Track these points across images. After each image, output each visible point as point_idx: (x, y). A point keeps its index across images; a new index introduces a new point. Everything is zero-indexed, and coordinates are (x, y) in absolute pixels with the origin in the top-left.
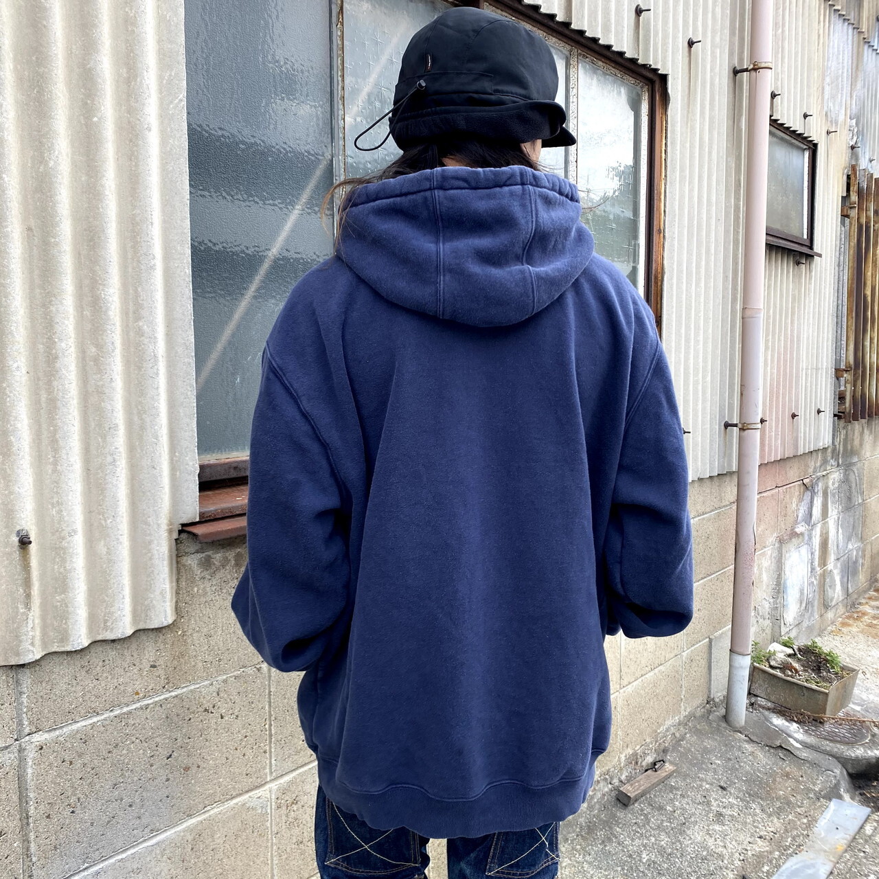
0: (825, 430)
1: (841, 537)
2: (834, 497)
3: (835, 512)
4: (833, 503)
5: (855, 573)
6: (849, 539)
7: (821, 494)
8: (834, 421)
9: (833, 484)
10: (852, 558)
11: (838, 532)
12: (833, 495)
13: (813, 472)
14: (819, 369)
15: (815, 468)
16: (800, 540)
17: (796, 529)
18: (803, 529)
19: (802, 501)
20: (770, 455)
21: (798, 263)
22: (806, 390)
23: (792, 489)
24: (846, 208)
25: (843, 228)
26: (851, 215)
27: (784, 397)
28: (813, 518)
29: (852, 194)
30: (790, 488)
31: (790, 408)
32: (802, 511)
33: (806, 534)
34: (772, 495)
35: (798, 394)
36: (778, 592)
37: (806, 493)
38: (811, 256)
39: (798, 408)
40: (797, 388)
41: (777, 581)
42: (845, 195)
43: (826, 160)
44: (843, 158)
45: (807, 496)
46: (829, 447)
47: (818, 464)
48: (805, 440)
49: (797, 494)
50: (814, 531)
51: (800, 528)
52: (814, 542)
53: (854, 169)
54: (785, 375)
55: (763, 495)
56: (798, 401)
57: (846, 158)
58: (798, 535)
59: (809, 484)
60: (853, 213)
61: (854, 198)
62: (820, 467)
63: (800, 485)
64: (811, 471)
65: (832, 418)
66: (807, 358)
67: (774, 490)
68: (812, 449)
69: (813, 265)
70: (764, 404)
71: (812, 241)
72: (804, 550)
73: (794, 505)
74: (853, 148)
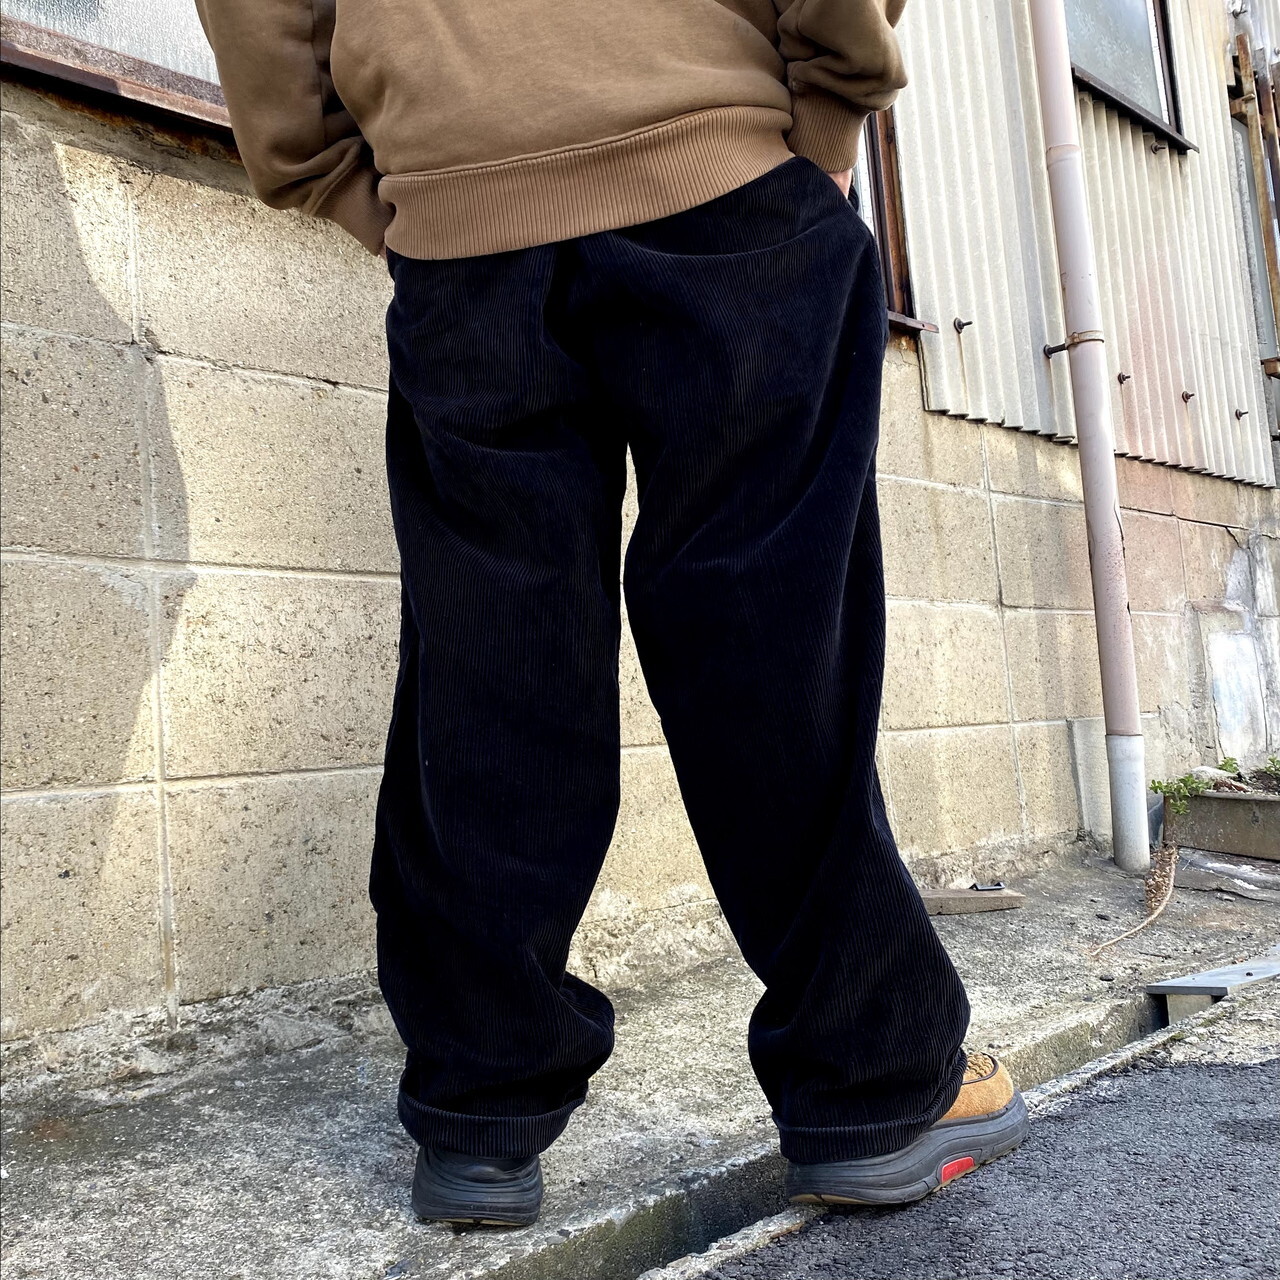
0: (1257, 456)
7: (1268, 564)
8: (1273, 448)
13: (1248, 525)
14: (1227, 344)
15: (1249, 518)
16: (1235, 622)
17: (1226, 605)
18: (1240, 609)
19: (1231, 561)
20: (1147, 447)
21: (1155, 150)
22: (1206, 369)
23: (1207, 532)
24: (1237, 101)
25: (1239, 135)
26: (1249, 114)
27: (1162, 362)
28: (1260, 603)
29: (1243, 79)
30: (1202, 528)
31: (1177, 384)
32: (1234, 579)
33: (1247, 617)
34: (1165, 524)
35: (1190, 366)
36: (1204, 697)
37: (1236, 552)
38: (1180, 149)
39: (1193, 389)
40: (1186, 355)
41: (1200, 678)
42: (1233, 83)
43: (1186, 12)
44: (1221, 27)
45: (1240, 558)
46: (1272, 488)
47: (1256, 515)
48: (1217, 452)
49: (1219, 545)
50: (1264, 626)
51: (1231, 605)
52: (1268, 645)
53: (1241, 41)
54: (1158, 324)
55: (1146, 515)
56: (1191, 377)
57: (1226, 29)
58: (1228, 611)
59: (1240, 537)
60: (1251, 109)
61: (1249, 86)
62: (1262, 522)
63: (1223, 533)
64: (1242, 520)
65: (1269, 438)
66: (1200, 316)
67: (1169, 518)
68: (1235, 474)
69: (1187, 168)
70: (1122, 355)
71: (1179, 129)
72: (1246, 643)
73: (1215, 561)
74: (1236, 15)
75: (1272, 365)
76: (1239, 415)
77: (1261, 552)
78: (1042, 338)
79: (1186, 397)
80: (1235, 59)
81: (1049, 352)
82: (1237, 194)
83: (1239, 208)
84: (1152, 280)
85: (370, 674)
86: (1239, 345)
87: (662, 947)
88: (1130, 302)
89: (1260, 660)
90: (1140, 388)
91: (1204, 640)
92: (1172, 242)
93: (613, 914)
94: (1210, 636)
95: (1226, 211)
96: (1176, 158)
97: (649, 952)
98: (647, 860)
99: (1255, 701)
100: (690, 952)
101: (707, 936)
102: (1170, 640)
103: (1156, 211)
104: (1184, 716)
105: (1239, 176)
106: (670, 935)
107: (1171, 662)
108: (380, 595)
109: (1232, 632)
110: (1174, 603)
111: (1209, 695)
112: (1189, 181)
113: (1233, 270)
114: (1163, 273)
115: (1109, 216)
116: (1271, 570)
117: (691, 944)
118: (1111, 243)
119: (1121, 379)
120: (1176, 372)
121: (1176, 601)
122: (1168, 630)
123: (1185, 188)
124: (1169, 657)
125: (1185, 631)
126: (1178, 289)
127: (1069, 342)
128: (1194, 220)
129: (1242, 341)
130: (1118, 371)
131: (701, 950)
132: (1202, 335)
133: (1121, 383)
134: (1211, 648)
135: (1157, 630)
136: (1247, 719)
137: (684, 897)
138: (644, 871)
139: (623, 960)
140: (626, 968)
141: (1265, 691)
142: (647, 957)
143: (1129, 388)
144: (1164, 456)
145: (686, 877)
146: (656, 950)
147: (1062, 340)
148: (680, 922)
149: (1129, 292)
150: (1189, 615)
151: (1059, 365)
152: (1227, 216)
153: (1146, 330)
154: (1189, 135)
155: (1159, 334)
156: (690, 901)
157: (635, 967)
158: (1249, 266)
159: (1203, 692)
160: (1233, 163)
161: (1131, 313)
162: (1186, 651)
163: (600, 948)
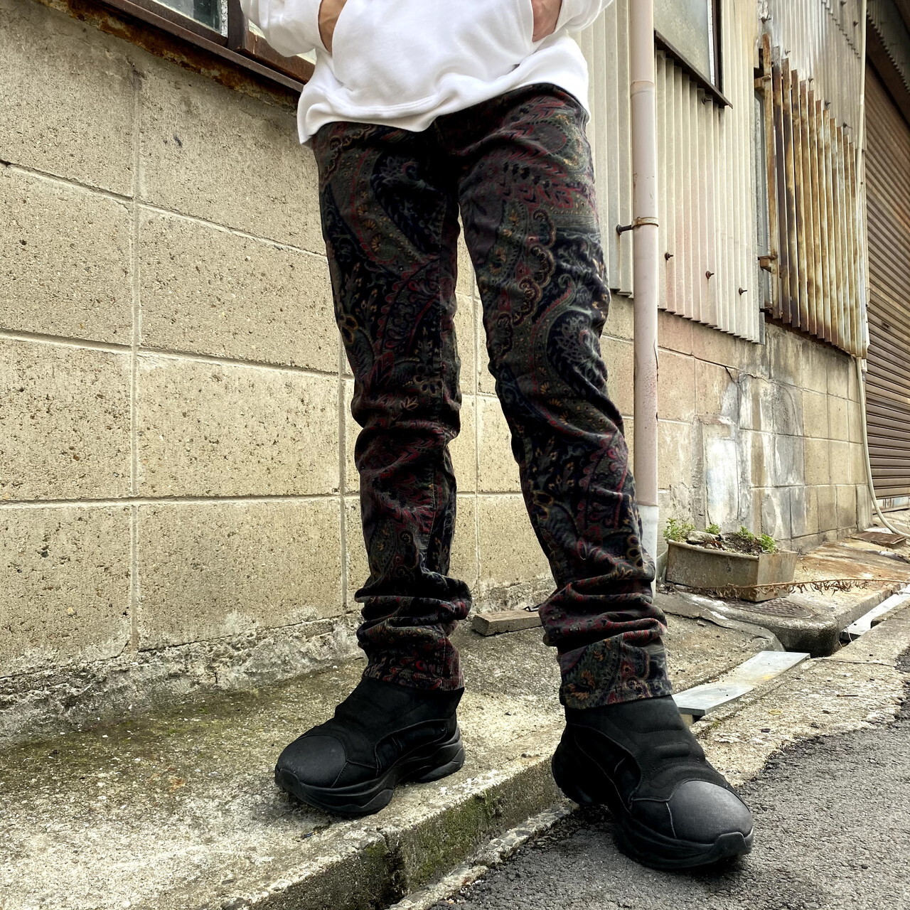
0: (749, 321)
1: (778, 462)
2: (767, 410)
3: (770, 429)
4: (766, 416)
5: (799, 515)
6: (789, 471)
7: (749, 394)
8: (760, 317)
9: (765, 395)
10: (794, 495)
11: (774, 454)
12: (766, 408)
13: (739, 367)
14: (738, 242)
15: (741, 362)
16: (725, 432)
17: (720, 420)
18: (729, 423)
19: (726, 390)
20: (680, 306)
21: (704, 101)
22: (723, 258)
23: (713, 369)
24: (759, 79)
25: (758, 103)
26: (766, 89)
27: (695, 248)
28: (742, 419)
29: (765, 65)
30: (710, 366)
31: (704, 266)
32: (727, 402)
33: (733, 429)
34: (686, 361)
35: (713, 254)
36: (700, 481)
37: (730, 384)
38: (720, 104)
39: (714, 270)
40: (711, 245)
41: (698, 468)
42: (758, 67)
43: (732, 11)
44: (754, 27)
45: (733, 389)
46: (756, 343)
47: (745, 361)
48: (725, 315)
49: (719, 378)
50: (743, 435)
51: (724, 420)
52: (745, 449)
53: (765, 39)
54: (695, 223)
55: (674, 353)
56: (713, 262)
57: (757, 28)
58: (722, 424)
59: (733, 375)
60: (768, 86)
61: (768, 70)
62: (748, 366)
63: (723, 370)
64: (736, 363)
65: (758, 311)
66: (723, 221)
67: (689, 358)
68: (735, 331)
69: (724, 118)
70: (670, 240)
71: (721, 89)
72: (731, 446)
73: (716, 389)
74: (764, 20)
75: (765, 261)
76: (741, 292)
77: (746, 386)
78: (616, 219)
79: (709, 275)
80: (761, 51)
81: (620, 230)
82: (753, 142)
83: (754, 152)
84: (694, 191)
85: (18, 421)
86: (745, 244)
87: (279, 657)
88: (678, 204)
89: (739, 458)
90: (679, 265)
91: (704, 442)
92: (709, 168)
93: (238, 631)
94: (709, 440)
95: (746, 152)
96: (717, 110)
97: (267, 662)
98: (273, 587)
99: (733, 485)
100: (303, 661)
101: (319, 648)
102: (683, 441)
103: (701, 144)
104: (686, 494)
105: (756, 130)
106: (287, 648)
107: (682, 455)
108: (35, 354)
109: (723, 438)
110: (687, 415)
111: (704, 480)
112: (725, 127)
113: (746, 193)
114: (702, 188)
115: (670, 140)
116: (751, 398)
117: (304, 655)
118: (669, 160)
119: (667, 257)
120: (703, 257)
121: (688, 414)
122: (681, 433)
123: (721, 131)
124: (680, 451)
125: (692, 435)
126: (710, 201)
127: (634, 224)
128: (725, 154)
129: (747, 242)
130: (666, 251)
131: (313, 660)
132: (723, 234)
133: (667, 259)
134: (708, 448)
135: (674, 433)
136: (727, 497)
137: (304, 617)
138: (270, 597)
139: (243, 669)
140: (244, 675)
141: (740, 479)
142: (264, 666)
143: (672, 264)
144: (690, 313)
145: (306, 601)
146: (273, 660)
147: (630, 222)
148: (297, 637)
149: (678, 197)
150: (696, 424)
151: (626, 241)
152: (746, 156)
153: (687, 226)
154: (727, 94)
155: (695, 228)
156: (307, 621)
157: (252, 674)
158: (757, 193)
159: (700, 478)
160: (753, 121)
161: (678, 211)
162: (692, 449)
163: (223, 659)
